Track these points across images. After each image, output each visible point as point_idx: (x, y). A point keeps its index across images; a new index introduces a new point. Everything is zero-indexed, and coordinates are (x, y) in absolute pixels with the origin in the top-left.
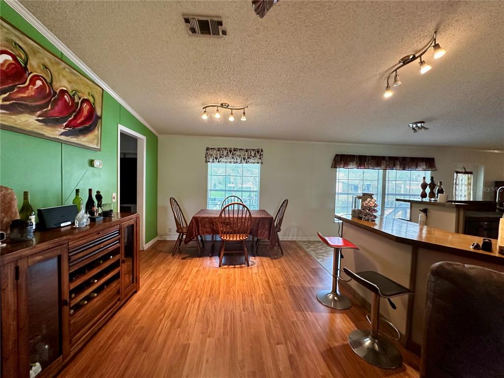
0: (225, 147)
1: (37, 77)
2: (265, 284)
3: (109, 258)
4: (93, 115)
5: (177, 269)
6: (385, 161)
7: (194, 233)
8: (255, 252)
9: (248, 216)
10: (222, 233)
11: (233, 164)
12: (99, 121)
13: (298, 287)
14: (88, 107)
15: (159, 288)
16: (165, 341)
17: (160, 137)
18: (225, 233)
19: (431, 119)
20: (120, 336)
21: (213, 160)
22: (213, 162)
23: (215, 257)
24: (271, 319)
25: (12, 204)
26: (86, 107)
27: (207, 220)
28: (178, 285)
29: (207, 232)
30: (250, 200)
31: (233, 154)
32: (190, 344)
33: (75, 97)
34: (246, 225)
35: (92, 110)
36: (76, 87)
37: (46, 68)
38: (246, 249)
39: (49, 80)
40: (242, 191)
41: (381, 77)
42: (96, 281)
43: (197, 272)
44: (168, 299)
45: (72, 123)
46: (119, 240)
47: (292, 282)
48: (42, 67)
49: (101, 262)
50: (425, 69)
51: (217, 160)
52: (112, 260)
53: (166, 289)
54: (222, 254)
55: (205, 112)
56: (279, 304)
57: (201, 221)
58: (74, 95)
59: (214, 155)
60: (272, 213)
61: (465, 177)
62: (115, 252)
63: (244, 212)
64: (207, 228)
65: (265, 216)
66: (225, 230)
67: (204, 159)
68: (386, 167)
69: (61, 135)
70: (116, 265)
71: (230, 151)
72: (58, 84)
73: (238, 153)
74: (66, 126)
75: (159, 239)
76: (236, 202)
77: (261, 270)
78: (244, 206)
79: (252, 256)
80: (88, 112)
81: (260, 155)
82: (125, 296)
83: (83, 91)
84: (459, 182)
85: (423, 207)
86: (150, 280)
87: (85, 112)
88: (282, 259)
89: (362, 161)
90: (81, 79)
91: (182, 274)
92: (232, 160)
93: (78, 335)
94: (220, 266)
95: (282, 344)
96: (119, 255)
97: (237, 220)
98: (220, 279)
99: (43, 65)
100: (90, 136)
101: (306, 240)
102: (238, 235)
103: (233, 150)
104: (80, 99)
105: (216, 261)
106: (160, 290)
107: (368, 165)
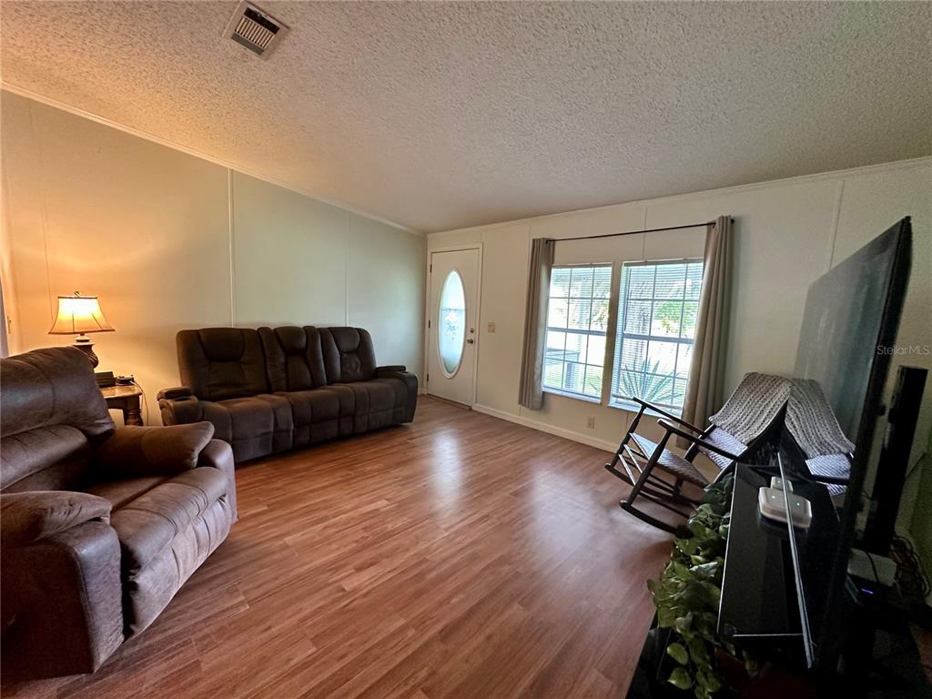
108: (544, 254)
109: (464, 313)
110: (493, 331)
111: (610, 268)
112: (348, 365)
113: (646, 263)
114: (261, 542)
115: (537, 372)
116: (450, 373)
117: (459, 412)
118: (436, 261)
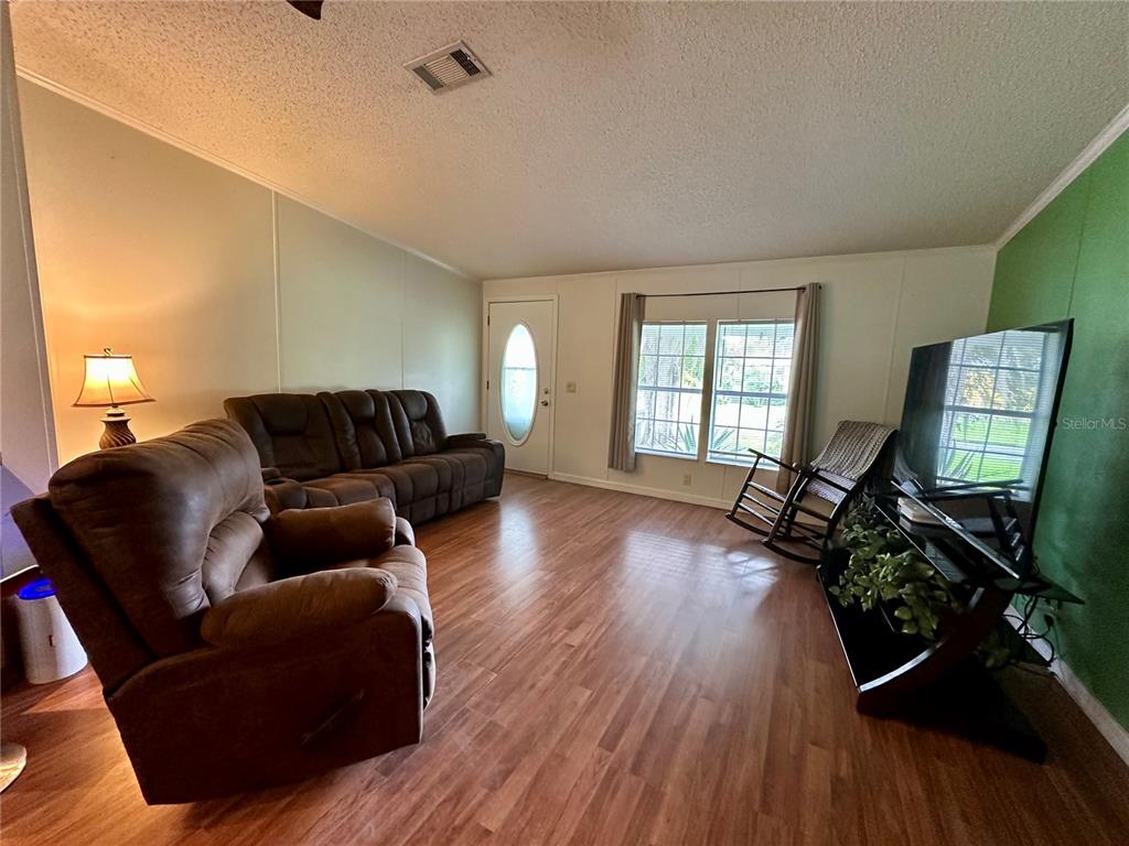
108: (633, 310)
109: (535, 372)
110: (574, 391)
111: (705, 326)
112: (420, 436)
113: (740, 323)
114: (448, 624)
115: (631, 433)
116: (516, 439)
117: (537, 483)
118: (496, 312)
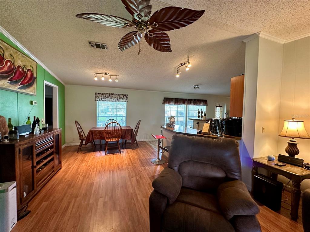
0: (107, 93)
1: (8, 61)
2: (129, 159)
3: (49, 150)
4: (32, 77)
5: (82, 158)
6: (187, 101)
7: (90, 139)
8: (124, 147)
9: (120, 129)
10: (106, 138)
11: (111, 102)
12: (35, 80)
13: (144, 159)
14: (30, 73)
15: (73, 166)
16: (82, 183)
17: (66, 86)
18: (108, 138)
19: (201, 84)
20: (59, 184)
21: (100, 99)
22: (100, 101)
23: (103, 151)
24: (130, 171)
25: (5, 124)
26: (29, 73)
27: (98, 132)
28: (84, 164)
29: (98, 138)
30: (122, 122)
31: (111, 97)
32: (94, 183)
33: (24, 69)
34: (119, 133)
35: (32, 74)
36: (24, 63)
37: (12, 56)
38: (119, 145)
39: (13, 62)
40: (117, 116)
41: (175, 69)
42: (44, 160)
43: (93, 158)
44: (79, 170)
45: (23, 82)
46: (53, 141)
47: (141, 158)
48: (10, 56)
49: (45, 152)
50: (187, 69)
51: (102, 100)
52: (50, 151)
53: (77, 166)
54: (107, 148)
55: (96, 76)
56: (135, 166)
57: (94, 132)
58: (24, 68)
59: (100, 97)
60: (133, 127)
61: (220, 108)
62: (51, 147)
63: (118, 127)
64: (97, 136)
65: (129, 129)
66: (108, 137)
67: (94, 99)
68: (187, 104)
69: (18, 89)
70: (52, 154)
71: (110, 95)
72: (17, 63)
73: (114, 96)
74: (21, 84)
75: (67, 145)
76: (114, 122)
77: (127, 154)
78: (118, 124)
79: (122, 149)
80: (30, 76)
81: (126, 97)
82: (56, 169)
83: (27, 65)
84: (217, 111)
85: (197, 122)
86: (67, 164)
87: (29, 76)
88: (138, 149)
89: (177, 101)
90: (27, 59)
91: (85, 160)
92: (111, 100)
93: (40, 182)
94: (105, 155)
95: (134, 177)
96: (53, 149)
97: (114, 131)
98: (106, 160)
99: (10, 55)
100: (31, 88)
101: (151, 140)
102: (115, 139)
103: (111, 94)
104: (26, 69)
105: (103, 153)
106: (74, 167)
107: (179, 103)
